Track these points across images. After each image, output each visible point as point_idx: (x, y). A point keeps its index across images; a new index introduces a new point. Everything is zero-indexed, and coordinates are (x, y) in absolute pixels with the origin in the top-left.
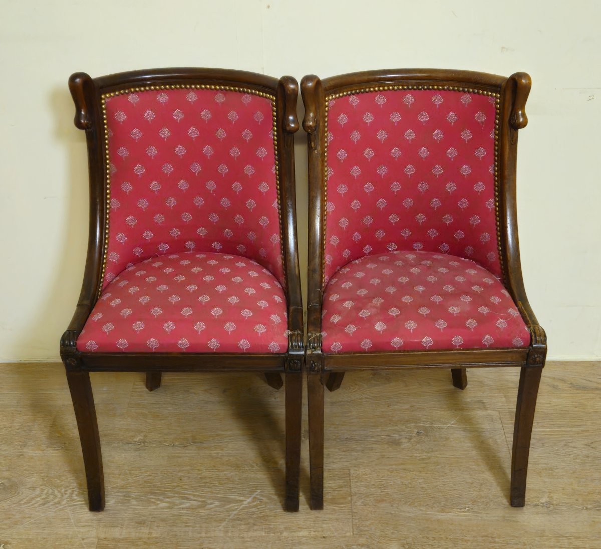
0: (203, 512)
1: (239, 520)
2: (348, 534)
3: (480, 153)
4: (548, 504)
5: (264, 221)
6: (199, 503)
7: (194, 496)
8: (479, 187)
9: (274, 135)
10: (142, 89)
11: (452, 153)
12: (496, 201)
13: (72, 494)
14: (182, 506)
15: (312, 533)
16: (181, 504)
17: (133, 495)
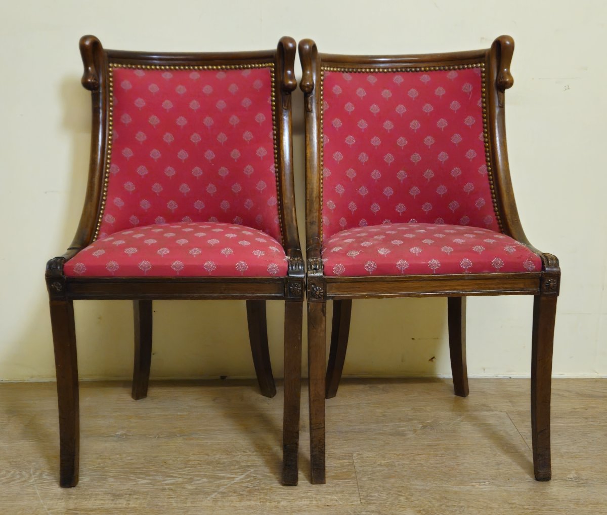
0: (189, 487)
1: (229, 492)
2: (355, 503)
3: (470, 121)
4: (577, 479)
5: (262, 185)
6: (186, 480)
7: (180, 474)
8: (471, 154)
9: (272, 101)
10: (148, 67)
11: (442, 123)
12: (488, 166)
13: (41, 474)
14: (166, 482)
15: (314, 502)
16: (164, 481)
17: (111, 474)
